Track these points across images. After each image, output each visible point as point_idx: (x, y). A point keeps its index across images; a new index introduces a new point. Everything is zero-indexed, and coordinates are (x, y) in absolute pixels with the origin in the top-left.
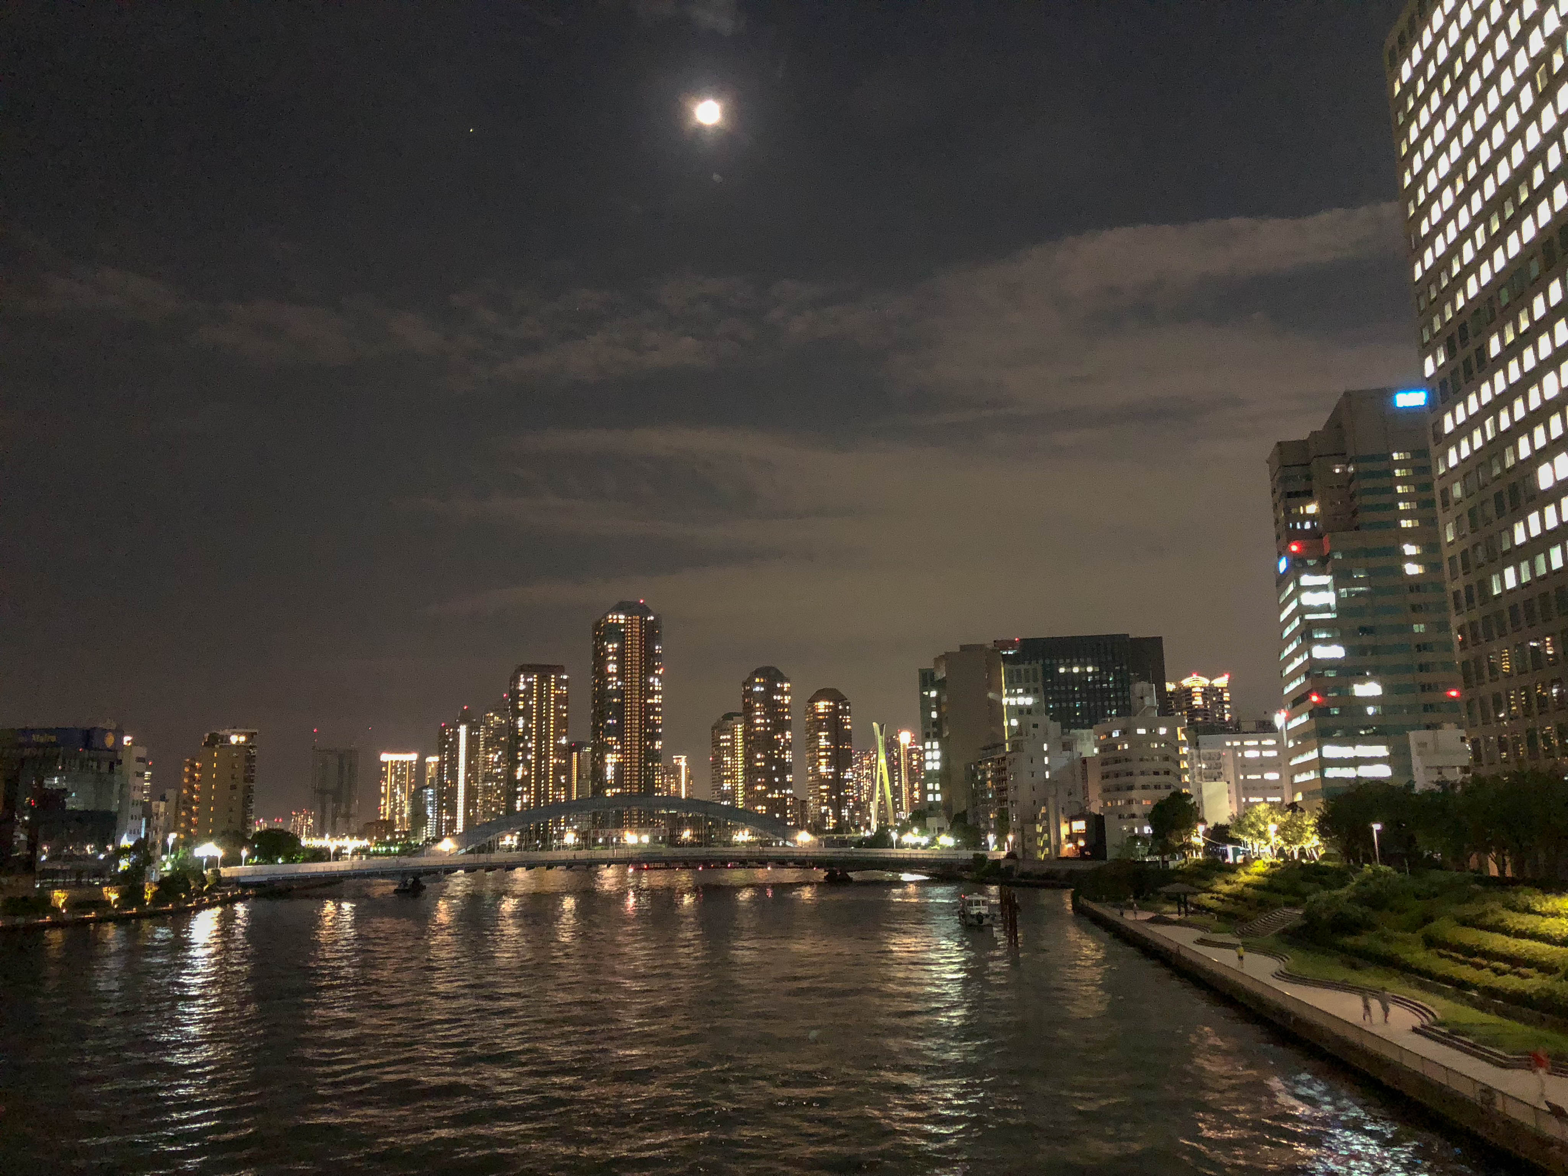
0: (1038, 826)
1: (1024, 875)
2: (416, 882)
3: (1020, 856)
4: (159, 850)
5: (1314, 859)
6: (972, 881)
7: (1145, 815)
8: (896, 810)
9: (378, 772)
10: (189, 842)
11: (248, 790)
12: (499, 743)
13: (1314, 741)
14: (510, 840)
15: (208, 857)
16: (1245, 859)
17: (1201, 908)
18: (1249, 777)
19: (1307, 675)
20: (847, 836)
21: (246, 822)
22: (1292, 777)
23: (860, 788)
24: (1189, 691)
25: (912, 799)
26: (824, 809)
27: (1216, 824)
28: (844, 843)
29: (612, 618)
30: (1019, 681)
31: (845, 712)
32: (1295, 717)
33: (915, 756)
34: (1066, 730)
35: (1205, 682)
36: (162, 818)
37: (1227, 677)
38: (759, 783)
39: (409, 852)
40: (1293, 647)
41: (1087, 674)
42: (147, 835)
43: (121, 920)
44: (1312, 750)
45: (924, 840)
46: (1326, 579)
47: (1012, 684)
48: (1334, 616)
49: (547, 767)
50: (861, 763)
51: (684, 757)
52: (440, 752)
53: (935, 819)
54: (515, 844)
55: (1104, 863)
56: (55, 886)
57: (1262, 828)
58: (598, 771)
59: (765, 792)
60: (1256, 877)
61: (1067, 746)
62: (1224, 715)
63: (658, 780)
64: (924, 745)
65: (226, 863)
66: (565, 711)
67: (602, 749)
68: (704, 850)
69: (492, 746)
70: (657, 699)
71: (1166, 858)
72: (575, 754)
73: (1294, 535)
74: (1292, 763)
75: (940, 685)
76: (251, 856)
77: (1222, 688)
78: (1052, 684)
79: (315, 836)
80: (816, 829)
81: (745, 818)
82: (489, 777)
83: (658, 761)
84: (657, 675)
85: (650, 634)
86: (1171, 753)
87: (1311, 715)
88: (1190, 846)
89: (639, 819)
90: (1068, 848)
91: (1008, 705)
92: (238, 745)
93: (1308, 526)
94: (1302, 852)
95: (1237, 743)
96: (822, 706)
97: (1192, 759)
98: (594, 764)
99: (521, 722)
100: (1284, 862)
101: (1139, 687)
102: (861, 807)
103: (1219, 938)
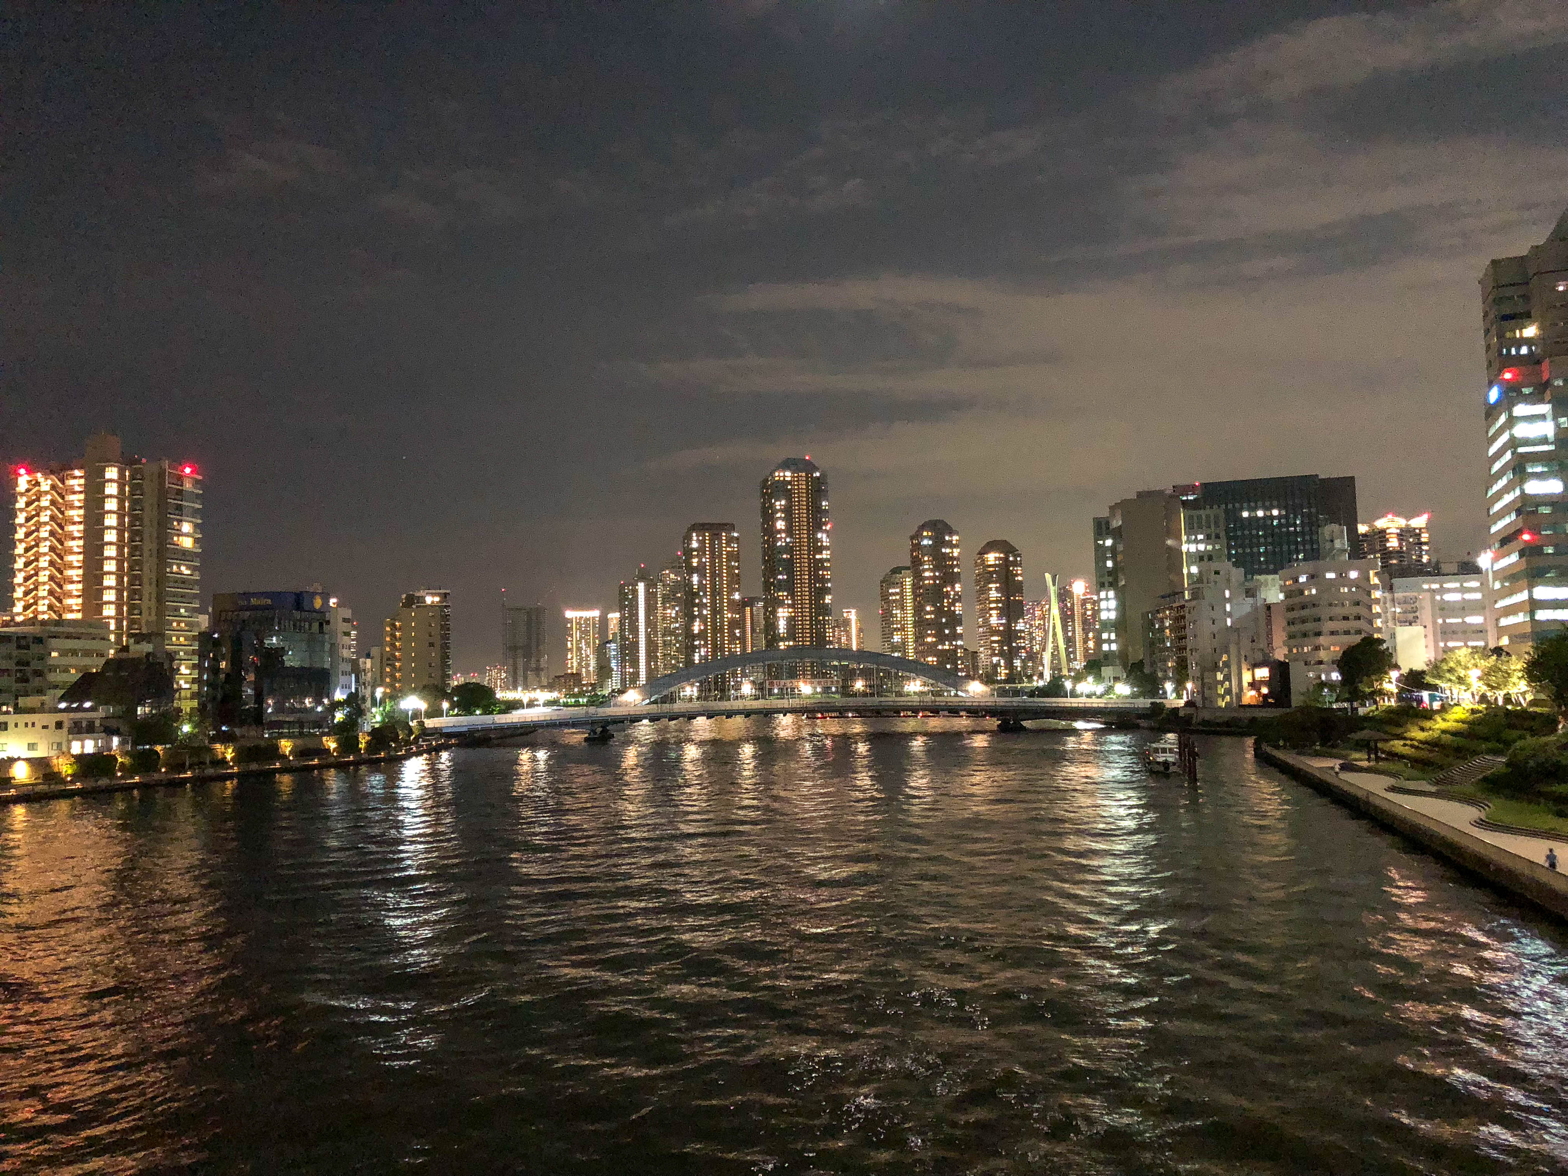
0: (1219, 674)
1: (1205, 723)
2: (604, 730)
3: (1199, 704)
4: (369, 703)
5: (1521, 704)
6: (1151, 729)
7: (1333, 662)
8: (1069, 660)
9: (563, 628)
10: (394, 696)
11: (445, 647)
12: (676, 599)
13: (1524, 582)
14: (690, 691)
15: (414, 710)
16: (1442, 706)
17: (1393, 756)
18: (1448, 621)
19: (1519, 512)
20: (1019, 686)
21: (446, 676)
22: (1497, 620)
23: (1032, 639)
24: (1383, 532)
25: (1086, 649)
26: (995, 659)
27: (1411, 670)
28: (1017, 693)
29: (779, 475)
30: (1200, 527)
31: (1015, 564)
32: (1504, 557)
33: (1089, 606)
34: (1249, 577)
35: (1401, 522)
36: (369, 675)
37: (1425, 517)
38: (929, 635)
39: (597, 703)
40: (1502, 482)
41: (1272, 518)
42: (357, 689)
43: (341, 767)
44: (1521, 591)
45: (1100, 689)
46: (1545, 408)
47: (1192, 529)
48: (1552, 447)
49: (722, 622)
50: (1033, 614)
51: (853, 611)
52: (621, 609)
53: (1111, 668)
54: (696, 694)
55: (1288, 710)
56: (282, 736)
57: (1462, 673)
58: (771, 625)
59: (935, 644)
60: (1455, 724)
61: (1251, 593)
62: (1421, 556)
63: (829, 633)
64: (1098, 594)
65: (430, 715)
66: (738, 568)
67: (773, 604)
68: (876, 699)
69: (669, 602)
70: (826, 554)
71: (1355, 704)
72: (748, 609)
73: (1508, 362)
74: (1497, 606)
75: (1116, 534)
76: (452, 708)
77: (1420, 529)
78: (1235, 529)
79: (508, 689)
80: (989, 679)
81: (917, 668)
82: (667, 632)
83: (828, 615)
84: (826, 531)
85: (817, 489)
86: (1364, 598)
87: (1522, 554)
88: (1381, 693)
89: (812, 670)
90: (1250, 696)
91: (1188, 552)
92: (432, 606)
93: (1524, 350)
94: (1508, 699)
95: (1435, 586)
96: (992, 558)
97: (1385, 603)
98: (766, 619)
99: (695, 579)
100: (1486, 709)
101: (1329, 529)
102: (1033, 657)
103: (1412, 785)
